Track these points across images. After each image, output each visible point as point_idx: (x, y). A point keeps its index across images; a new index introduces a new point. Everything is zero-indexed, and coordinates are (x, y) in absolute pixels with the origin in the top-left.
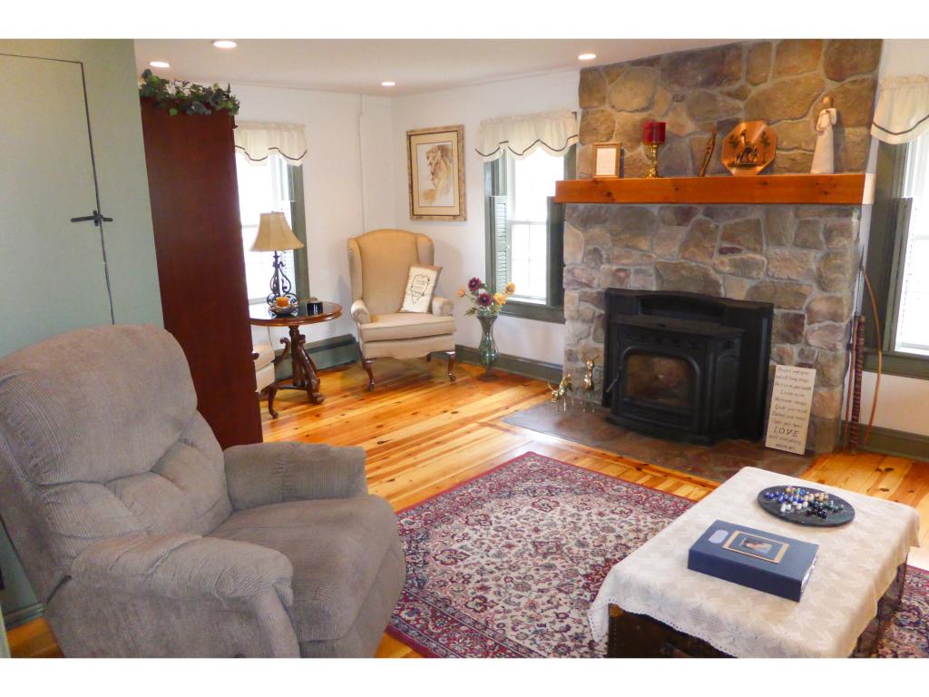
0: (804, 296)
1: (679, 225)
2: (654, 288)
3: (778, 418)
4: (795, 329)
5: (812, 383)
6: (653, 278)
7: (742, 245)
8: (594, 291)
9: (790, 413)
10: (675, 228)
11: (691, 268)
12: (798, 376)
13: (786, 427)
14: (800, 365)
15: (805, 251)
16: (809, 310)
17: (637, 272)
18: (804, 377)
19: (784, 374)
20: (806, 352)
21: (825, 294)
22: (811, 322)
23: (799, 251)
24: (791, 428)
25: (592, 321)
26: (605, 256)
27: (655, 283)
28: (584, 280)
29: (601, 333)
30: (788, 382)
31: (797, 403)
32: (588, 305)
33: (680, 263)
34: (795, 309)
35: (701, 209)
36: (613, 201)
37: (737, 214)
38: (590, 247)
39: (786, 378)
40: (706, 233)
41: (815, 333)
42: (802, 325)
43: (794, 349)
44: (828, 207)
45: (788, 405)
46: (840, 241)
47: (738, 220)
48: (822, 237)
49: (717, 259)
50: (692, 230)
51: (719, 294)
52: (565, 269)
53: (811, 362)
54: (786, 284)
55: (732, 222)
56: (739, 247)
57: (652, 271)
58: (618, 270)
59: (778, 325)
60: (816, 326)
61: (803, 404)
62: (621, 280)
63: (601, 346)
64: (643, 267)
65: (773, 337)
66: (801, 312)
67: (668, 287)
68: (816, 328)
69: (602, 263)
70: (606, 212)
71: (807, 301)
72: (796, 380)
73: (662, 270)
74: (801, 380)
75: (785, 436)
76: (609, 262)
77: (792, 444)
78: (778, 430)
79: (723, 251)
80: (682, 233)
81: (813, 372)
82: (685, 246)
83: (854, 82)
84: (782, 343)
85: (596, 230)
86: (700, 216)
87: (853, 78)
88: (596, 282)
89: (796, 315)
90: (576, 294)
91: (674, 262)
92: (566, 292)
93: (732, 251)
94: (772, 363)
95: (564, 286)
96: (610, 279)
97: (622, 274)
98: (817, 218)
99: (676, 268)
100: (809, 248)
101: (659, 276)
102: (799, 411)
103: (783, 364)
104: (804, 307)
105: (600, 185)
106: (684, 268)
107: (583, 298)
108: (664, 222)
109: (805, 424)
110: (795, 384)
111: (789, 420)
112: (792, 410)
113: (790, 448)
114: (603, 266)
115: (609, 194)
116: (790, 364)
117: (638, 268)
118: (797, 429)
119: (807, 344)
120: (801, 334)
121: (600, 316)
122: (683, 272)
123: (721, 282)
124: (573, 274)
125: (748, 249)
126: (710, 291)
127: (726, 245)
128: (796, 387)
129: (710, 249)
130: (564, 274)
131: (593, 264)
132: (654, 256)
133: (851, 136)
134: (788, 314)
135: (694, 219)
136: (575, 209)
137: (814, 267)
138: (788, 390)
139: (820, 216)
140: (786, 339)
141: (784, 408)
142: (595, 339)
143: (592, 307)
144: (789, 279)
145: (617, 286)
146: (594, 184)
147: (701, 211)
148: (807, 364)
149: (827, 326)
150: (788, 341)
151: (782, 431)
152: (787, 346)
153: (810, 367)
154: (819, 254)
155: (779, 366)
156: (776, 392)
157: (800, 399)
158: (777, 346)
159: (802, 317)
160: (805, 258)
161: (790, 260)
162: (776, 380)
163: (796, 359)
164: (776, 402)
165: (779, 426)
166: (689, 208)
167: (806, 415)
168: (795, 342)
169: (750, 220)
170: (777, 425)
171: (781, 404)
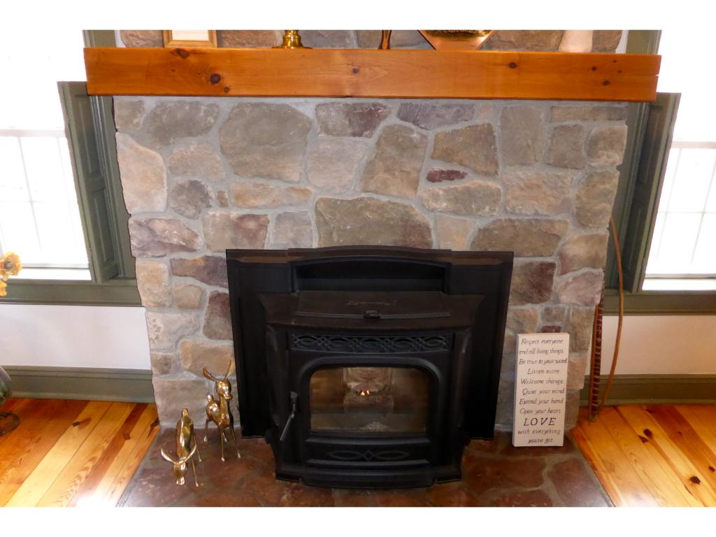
0: (558, 238)
1: (354, 135)
2: (315, 245)
3: (528, 407)
4: (541, 283)
5: (565, 355)
6: (314, 227)
7: (466, 166)
8: (198, 256)
9: (543, 397)
10: (348, 140)
11: (381, 207)
12: (548, 347)
13: (539, 416)
14: (545, 330)
15: (560, 173)
16: (562, 256)
17: (279, 218)
18: (557, 346)
19: (531, 348)
20: (554, 312)
21: (584, 233)
22: (564, 273)
23: (552, 172)
24: (546, 415)
25: (199, 307)
26: (213, 195)
27: (316, 235)
28: (175, 241)
29: (224, 325)
30: (536, 357)
31: (551, 382)
32: (190, 281)
33: (361, 200)
34: (541, 256)
35: (394, 106)
36: (225, 92)
37: (458, 117)
38: (181, 180)
39: (532, 352)
40: (399, 144)
41: (569, 288)
42: (551, 276)
43: (535, 310)
44: (596, 104)
45: (539, 387)
46: (609, 157)
47: (460, 126)
48: (584, 153)
49: (425, 188)
50: (378, 144)
51: (429, 244)
52: (131, 221)
53: (558, 324)
54: (529, 221)
55: (449, 129)
56: (461, 169)
57: (312, 216)
58: (242, 218)
59: (516, 280)
60: (569, 276)
61: (558, 382)
62: (253, 236)
63: (227, 345)
64: (291, 210)
65: (510, 297)
66: (549, 260)
67: (337, 241)
68: (570, 280)
69: (209, 206)
70: (207, 113)
71: (561, 243)
72: (546, 352)
73: (330, 209)
74: (553, 351)
75: (539, 427)
76: (223, 203)
77: (548, 436)
78: (528, 421)
79: (432, 178)
80: (363, 148)
81: (565, 338)
82: (369, 170)
84: (523, 304)
85: (188, 147)
86: (393, 120)
88: (200, 241)
89: (542, 264)
90: (163, 265)
91: (350, 198)
92: (139, 263)
93: (451, 175)
94: (508, 332)
95: (135, 253)
96: (229, 234)
97: (251, 225)
98: (579, 122)
99: (354, 209)
100: (565, 167)
101: (322, 223)
102: (554, 391)
103: (523, 332)
104: (557, 251)
105: (192, 59)
106: (367, 207)
107: (177, 270)
108: (327, 130)
109: (562, 407)
110: (544, 357)
111: (542, 407)
112: (546, 392)
113: (547, 440)
114: (211, 213)
115: (215, 79)
116: (532, 331)
117: (280, 211)
118: (552, 415)
119: (557, 301)
120: (549, 290)
121: (215, 298)
122: (368, 214)
123: (432, 225)
124: (151, 231)
125: (476, 172)
126: (414, 241)
127: (439, 166)
128: (548, 362)
129: (414, 175)
130: (132, 232)
131: (191, 211)
132: (313, 191)
134: (531, 264)
135: (382, 125)
136: (137, 109)
137: (572, 194)
138: (538, 367)
139: (584, 120)
140: (527, 298)
141: (533, 392)
142: (211, 334)
143: (198, 283)
144: (537, 213)
145: (245, 245)
146: (179, 58)
147: (395, 111)
148: (553, 327)
149: (584, 275)
150: (530, 300)
151: (534, 422)
152: (528, 307)
153: (558, 330)
154: (578, 175)
155: (521, 337)
156: (522, 372)
157: (555, 377)
158: (515, 309)
159: (552, 266)
160: (560, 184)
161: (539, 186)
162: (520, 357)
163: (540, 323)
164: (525, 386)
165: (530, 417)
166: (374, 105)
167: (563, 396)
168: (541, 301)
169: (477, 126)
170: (527, 416)
171: (530, 387)
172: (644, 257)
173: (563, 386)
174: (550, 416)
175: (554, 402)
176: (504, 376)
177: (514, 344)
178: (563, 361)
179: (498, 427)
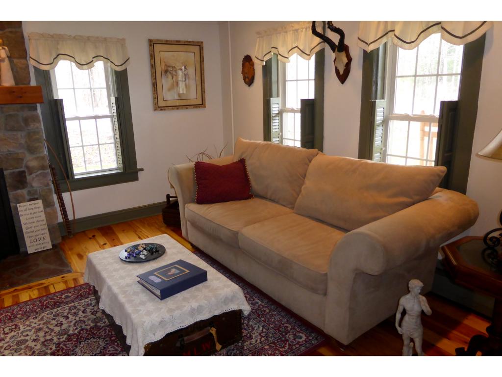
0: (22, 160)
3: (29, 235)
4: (21, 180)
5: (42, 208)
9: (37, 228)
12: (33, 207)
13: (37, 238)
14: (31, 200)
15: (15, 133)
16: (27, 167)
18: (37, 206)
19: (25, 208)
20: (32, 192)
21: (35, 156)
22: (31, 174)
23: (10, 133)
24: (40, 237)
30: (28, 212)
31: (38, 221)
34: (17, 168)
39: (26, 210)
41: (35, 180)
42: (25, 177)
43: (24, 192)
44: (21, 105)
45: (33, 225)
46: (34, 125)
48: (22, 124)
53: (36, 197)
54: (7, 154)
59: (8, 181)
60: (34, 175)
61: (42, 221)
65: (8, 189)
66: (22, 169)
68: (35, 177)
71: (24, 162)
72: (32, 209)
74: (36, 208)
75: (38, 242)
77: (43, 245)
78: (32, 241)
81: (40, 201)
83: (11, 32)
84: (15, 191)
87: (10, 30)
89: (19, 172)
94: (12, 205)
98: (16, 112)
100: (16, 130)
102: (41, 225)
103: (19, 203)
104: (24, 165)
109: (47, 231)
110: (32, 211)
111: (37, 233)
112: (37, 226)
113: (44, 247)
116: (24, 201)
118: (43, 236)
119: (32, 186)
120: (26, 182)
128: (34, 213)
133: (19, 64)
134: (14, 172)
137: (23, 141)
138: (30, 216)
139: (18, 111)
140: (16, 188)
141: (31, 228)
144: (8, 151)
148: (34, 198)
149: (40, 174)
150: (18, 188)
151: (35, 241)
152: (19, 191)
153: (37, 199)
154: (23, 134)
155: (18, 205)
156: (23, 220)
157: (39, 219)
158: (11, 194)
159: (24, 172)
160: (15, 137)
161: (5, 139)
162: (20, 213)
163: (27, 197)
164: (26, 226)
165: (33, 239)
167: (46, 226)
168: (23, 188)
170: (31, 238)
171: (29, 226)
172: (70, 164)
173: (45, 222)
174: (42, 236)
175: (43, 229)
176: (16, 224)
177: (16, 209)
178: (42, 211)
179: (22, 250)
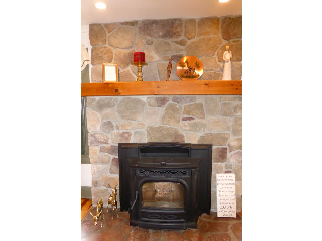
0: (227, 139)
1: (159, 106)
2: (146, 142)
3: (222, 201)
4: (223, 154)
5: (234, 181)
6: (146, 136)
7: (195, 116)
8: (109, 145)
9: (227, 197)
10: (157, 108)
11: (168, 129)
12: (227, 178)
13: (226, 205)
14: (226, 172)
15: (225, 117)
16: (229, 146)
17: (135, 133)
18: (230, 178)
19: (221, 178)
20: (228, 166)
21: (236, 137)
22: (230, 151)
23: (223, 117)
24: (229, 205)
25: (108, 163)
26: (115, 126)
27: (147, 138)
28: (102, 140)
29: (116, 169)
30: (223, 182)
31: (229, 192)
32: (106, 154)
33: (161, 127)
34: (222, 145)
35: (171, 97)
36: (119, 94)
37: (191, 100)
38: (105, 121)
39: (222, 180)
40: (172, 109)
41: (232, 157)
42: (226, 153)
43: (222, 164)
44: (235, 96)
45: (225, 194)
47: (192, 103)
48: (233, 111)
49: (182, 123)
50: (166, 109)
51: (184, 141)
52: (89, 134)
53: (230, 170)
54: (217, 133)
55: (188, 104)
56: (193, 117)
57: (146, 133)
58: (123, 133)
59: (214, 154)
60: (232, 153)
61: (232, 192)
62: (127, 139)
63: (117, 176)
64: (139, 130)
65: (212, 160)
66: (225, 147)
67: (154, 140)
68: (233, 154)
69: (113, 129)
70: (114, 101)
71: (228, 141)
72: (227, 180)
73: (152, 130)
74: (229, 180)
75: (226, 209)
76: (118, 128)
77: (230, 213)
78: (222, 207)
79: (184, 120)
80: (161, 111)
81: (233, 175)
82: (164, 117)
83: (234, 42)
84: (217, 163)
85: (107, 111)
86: (170, 102)
87: (234, 40)
88: (110, 141)
89: (222, 148)
90: (98, 149)
91: (158, 126)
92: (90, 148)
93: (190, 119)
94: (213, 173)
95: (89, 144)
96: (119, 138)
97: (126, 135)
98: (230, 101)
99: (159, 130)
100: (227, 116)
101: (149, 135)
102: (231, 195)
103: (218, 173)
104: (227, 144)
105: (110, 85)
106: (163, 129)
107: (102, 150)
108: (150, 105)
109: (234, 202)
110: (226, 182)
111: (227, 201)
112: (228, 196)
113: (230, 215)
114: (114, 131)
115: (117, 91)
116: (221, 172)
117: (136, 131)
119: (229, 162)
120: (226, 157)
121: (114, 160)
122: (163, 131)
123: (184, 135)
124: (95, 137)
125: (198, 117)
126: (179, 141)
127: (186, 116)
128: (228, 184)
129: (178, 119)
130: (89, 138)
131: (108, 131)
132: (146, 124)
133: (236, 65)
134: (219, 148)
135: (167, 103)
136: (93, 100)
137: (230, 124)
138: (224, 186)
139: (231, 101)
141: (223, 196)
142: (112, 172)
143: (108, 154)
144: (219, 131)
145: (124, 142)
146: (106, 85)
147: (171, 99)
148: (229, 171)
149: (237, 152)
150: (219, 161)
151: (224, 207)
152: (219, 163)
153: (231, 172)
154: (232, 118)
155: (217, 175)
156: (219, 188)
157: (230, 190)
158: (214, 164)
159: (226, 149)
160: (226, 121)
161: (219, 122)
162: (217, 182)
163: (224, 170)
164: (220, 193)
165: (223, 205)
166: (165, 97)
167: (234, 197)
168: (224, 161)
169: (197, 103)
170: (222, 205)
171: (222, 194)
173: (234, 193)
174: (230, 205)
175: (231, 199)
176: (212, 189)
177: (215, 177)
178: (233, 184)
179: (212, 210)
